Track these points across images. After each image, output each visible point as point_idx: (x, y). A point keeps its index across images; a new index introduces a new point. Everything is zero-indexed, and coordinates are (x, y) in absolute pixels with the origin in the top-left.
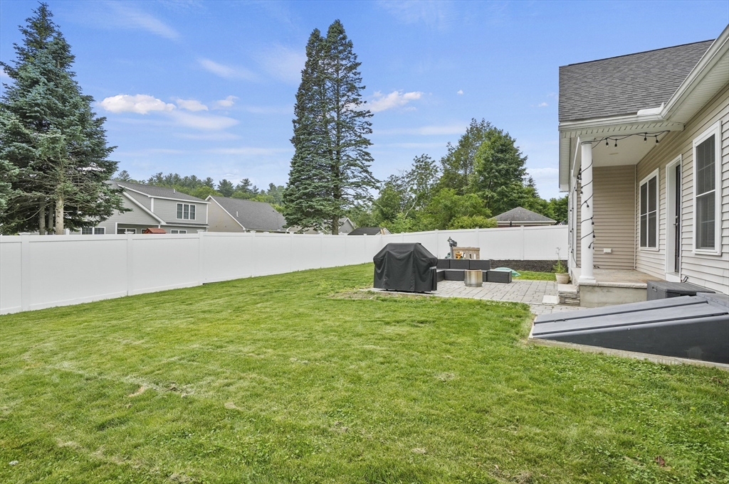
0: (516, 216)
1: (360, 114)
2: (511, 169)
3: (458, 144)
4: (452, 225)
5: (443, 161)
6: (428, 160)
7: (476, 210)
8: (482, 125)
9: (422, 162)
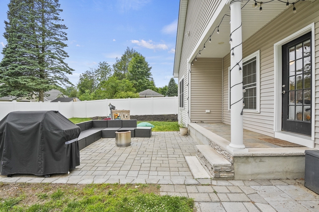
0: (147, 93)
1: (58, 26)
2: (144, 72)
3: (121, 59)
4: (116, 97)
5: (114, 66)
6: (107, 65)
7: (128, 89)
8: (132, 51)
9: (104, 65)
